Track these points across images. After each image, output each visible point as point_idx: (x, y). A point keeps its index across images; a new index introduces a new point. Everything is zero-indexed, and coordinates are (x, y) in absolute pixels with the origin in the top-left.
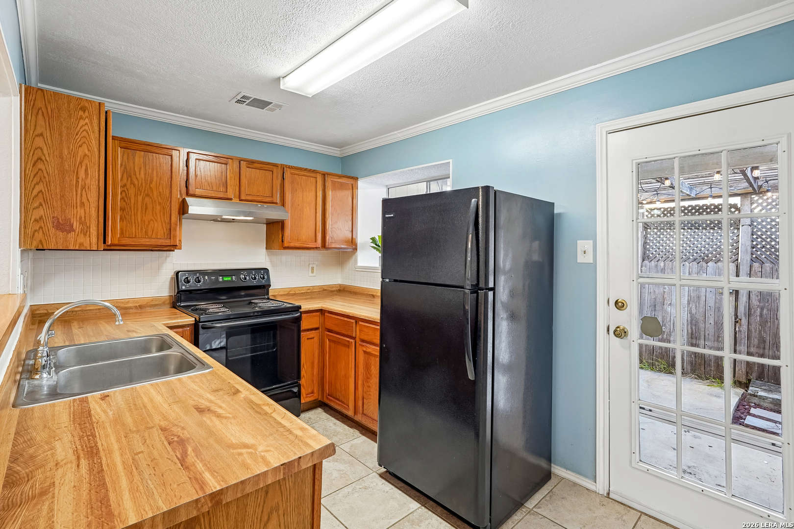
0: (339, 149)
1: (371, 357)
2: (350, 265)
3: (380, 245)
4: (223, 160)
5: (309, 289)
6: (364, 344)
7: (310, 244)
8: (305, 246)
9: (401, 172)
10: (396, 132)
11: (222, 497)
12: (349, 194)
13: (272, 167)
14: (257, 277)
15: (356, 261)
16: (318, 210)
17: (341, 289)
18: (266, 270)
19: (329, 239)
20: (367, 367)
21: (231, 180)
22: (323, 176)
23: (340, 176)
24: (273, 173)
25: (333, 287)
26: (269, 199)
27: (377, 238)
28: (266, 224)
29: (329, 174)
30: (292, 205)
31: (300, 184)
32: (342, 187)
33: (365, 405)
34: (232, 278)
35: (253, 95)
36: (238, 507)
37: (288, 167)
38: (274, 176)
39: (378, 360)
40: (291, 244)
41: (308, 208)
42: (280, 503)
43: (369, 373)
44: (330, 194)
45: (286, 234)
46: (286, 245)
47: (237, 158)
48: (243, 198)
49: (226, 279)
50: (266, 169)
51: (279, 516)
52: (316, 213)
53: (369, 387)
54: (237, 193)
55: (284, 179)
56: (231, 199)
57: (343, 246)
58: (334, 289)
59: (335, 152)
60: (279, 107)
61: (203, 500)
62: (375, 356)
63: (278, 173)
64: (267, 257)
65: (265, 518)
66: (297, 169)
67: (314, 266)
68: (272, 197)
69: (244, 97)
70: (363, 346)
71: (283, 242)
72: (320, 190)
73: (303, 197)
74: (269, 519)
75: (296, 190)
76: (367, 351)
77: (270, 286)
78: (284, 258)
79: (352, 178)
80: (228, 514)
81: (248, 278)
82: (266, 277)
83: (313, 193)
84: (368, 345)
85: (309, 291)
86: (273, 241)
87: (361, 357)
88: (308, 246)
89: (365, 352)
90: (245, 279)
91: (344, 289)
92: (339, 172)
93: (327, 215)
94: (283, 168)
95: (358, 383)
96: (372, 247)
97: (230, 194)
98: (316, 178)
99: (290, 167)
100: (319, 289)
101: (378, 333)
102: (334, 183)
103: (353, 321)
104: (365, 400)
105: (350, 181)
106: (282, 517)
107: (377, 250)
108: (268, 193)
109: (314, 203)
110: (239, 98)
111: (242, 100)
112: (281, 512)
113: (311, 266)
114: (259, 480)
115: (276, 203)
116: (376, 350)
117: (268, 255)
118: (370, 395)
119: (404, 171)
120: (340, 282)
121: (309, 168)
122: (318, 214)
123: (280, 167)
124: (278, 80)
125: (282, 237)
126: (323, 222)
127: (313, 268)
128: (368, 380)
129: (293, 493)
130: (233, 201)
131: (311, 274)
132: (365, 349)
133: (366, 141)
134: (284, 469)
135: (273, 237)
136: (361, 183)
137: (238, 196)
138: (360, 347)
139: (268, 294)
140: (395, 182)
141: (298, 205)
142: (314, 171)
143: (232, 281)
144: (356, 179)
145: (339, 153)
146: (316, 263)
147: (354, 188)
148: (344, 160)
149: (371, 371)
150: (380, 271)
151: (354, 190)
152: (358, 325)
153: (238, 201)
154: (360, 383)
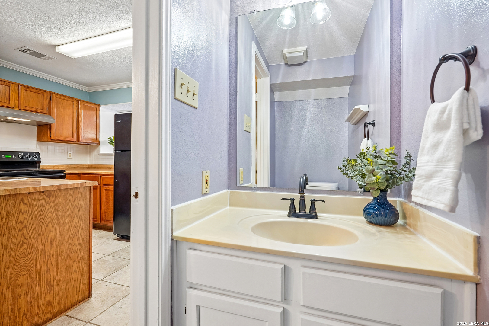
0: (87, 87)
1: (109, 192)
2: (95, 153)
3: (114, 141)
4: (7, 84)
5: (67, 166)
6: (105, 186)
7: (69, 139)
8: (66, 139)
9: (126, 104)
10: (123, 83)
11: (60, 187)
12: (95, 113)
13: (43, 92)
14: (31, 157)
15: (99, 151)
16: (74, 120)
17: (89, 167)
18: (38, 153)
19: (82, 137)
20: (107, 197)
21: (13, 96)
22: (77, 101)
23: (89, 103)
24: (43, 96)
25: (84, 166)
26: (41, 111)
27: (112, 138)
28: (37, 126)
29: (81, 101)
30: (57, 116)
31: (62, 104)
32: (90, 109)
33: (106, 216)
34: (12, 157)
35: (34, 50)
36: (64, 194)
37: (53, 93)
38: (44, 98)
39: (113, 192)
40: (56, 138)
41: (68, 118)
42: (78, 197)
43: (108, 200)
44: (82, 112)
45: (53, 132)
46: (53, 138)
47: (17, 84)
48: (22, 108)
49: (7, 157)
50: (38, 92)
51: (78, 201)
52: (73, 122)
53: (108, 206)
54: (17, 105)
55: (51, 100)
56: (13, 108)
57: (90, 142)
58: (85, 167)
59: (85, 89)
60: (51, 59)
61: (54, 186)
62: (111, 190)
63: (46, 96)
64: (38, 146)
65: (74, 200)
66: (60, 95)
67: (71, 153)
68: (43, 109)
69: (27, 49)
70: (105, 187)
71: (51, 136)
72: (75, 109)
73: (64, 112)
74: (75, 200)
75: (60, 107)
76: (107, 189)
77: (41, 162)
78: (50, 147)
79: (96, 104)
80: (61, 195)
81: (24, 157)
82: (38, 157)
83: (71, 111)
84: (107, 186)
85: (67, 167)
86: (43, 136)
87: (104, 192)
88: (68, 140)
89: (106, 190)
90: (22, 157)
91: (91, 167)
92: (88, 101)
93: (80, 124)
94: (51, 94)
95: (102, 207)
96: (109, 143)
97: (12, 105)
98: (73, 102)
99: (55, 93)
100: (75, 166)
101: (113, 179)
102: (84, 106)
103: (99, 176)
104: (106, 213)
105: (95, 106)
106: (79, 201)
107: (112, 145)
108: (40, 107)
109: (72, 116)
110: (23, 49)
111: (25, 50)
112: (79, 199)
113: (69, 153)
114: (72, 185)
115: (46, 114)
116: (112, 188)
117: (38, 145)
118: (109, 210)
119: (127, 104)
120: (88, 163)
121: (68, 95)
122: (74, 123)
123: (48, 93)
124: (54, 46)
125: (50, 134)
126: (78, 128)
127: (70, 155)
128: (108, 203)
129: (83, 195)
130: (14, 109)
131: (68, 157)
132: (105, 188)
133: (105, 85)
134: (80, 184)
135: (43, 134)
136: (102, 108)
137: (18, 107)
138: (103, 188)
139: (39, 167)
140: (123, 110)
141: (61, 116)
142: (71, 98)
143: (12, 158)
144: (99, 105)
145: (87, 89)
146: (73, 151)
147: (97, 111)
148: (90, 94)
149: (109, 199)
150: (114, 155)
151: (97, 112)
152: (101, 178)
153: (18, 110)
154: (103, 205)
